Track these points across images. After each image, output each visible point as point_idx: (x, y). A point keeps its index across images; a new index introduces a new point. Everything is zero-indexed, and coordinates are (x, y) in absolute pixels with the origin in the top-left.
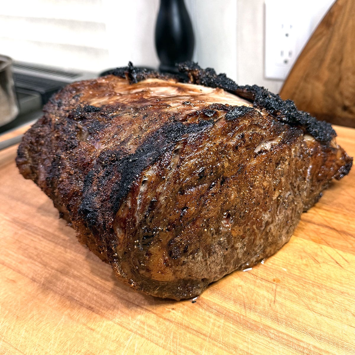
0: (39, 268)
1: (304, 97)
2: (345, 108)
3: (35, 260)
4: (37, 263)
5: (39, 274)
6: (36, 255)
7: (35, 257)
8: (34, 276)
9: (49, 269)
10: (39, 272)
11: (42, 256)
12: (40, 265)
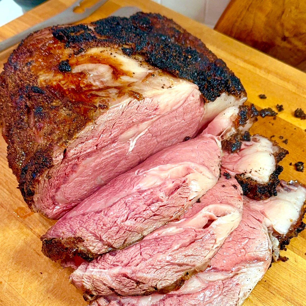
0: (6, 195)
1: (246, 26)
2: (284, 39)
3: (4, 187)
4: (5, 190)
5: (6, 201)
6: (5, 182)
7: (4, 184)
8: (2, 203)
9: (14, 197)
10: (6, 199)
11: (9, 184)
12: (7, 192)
